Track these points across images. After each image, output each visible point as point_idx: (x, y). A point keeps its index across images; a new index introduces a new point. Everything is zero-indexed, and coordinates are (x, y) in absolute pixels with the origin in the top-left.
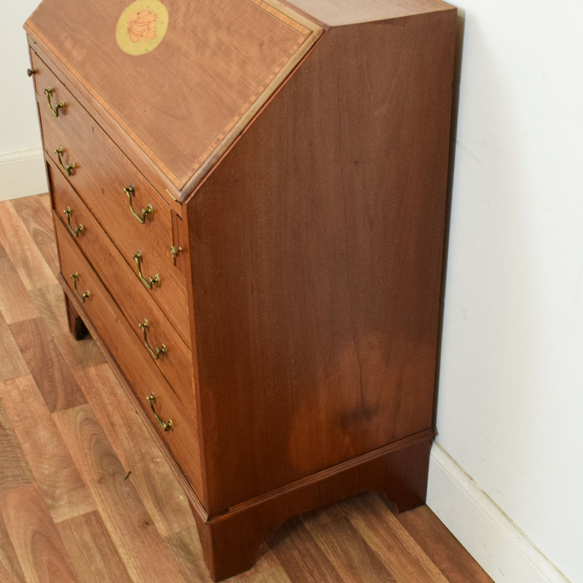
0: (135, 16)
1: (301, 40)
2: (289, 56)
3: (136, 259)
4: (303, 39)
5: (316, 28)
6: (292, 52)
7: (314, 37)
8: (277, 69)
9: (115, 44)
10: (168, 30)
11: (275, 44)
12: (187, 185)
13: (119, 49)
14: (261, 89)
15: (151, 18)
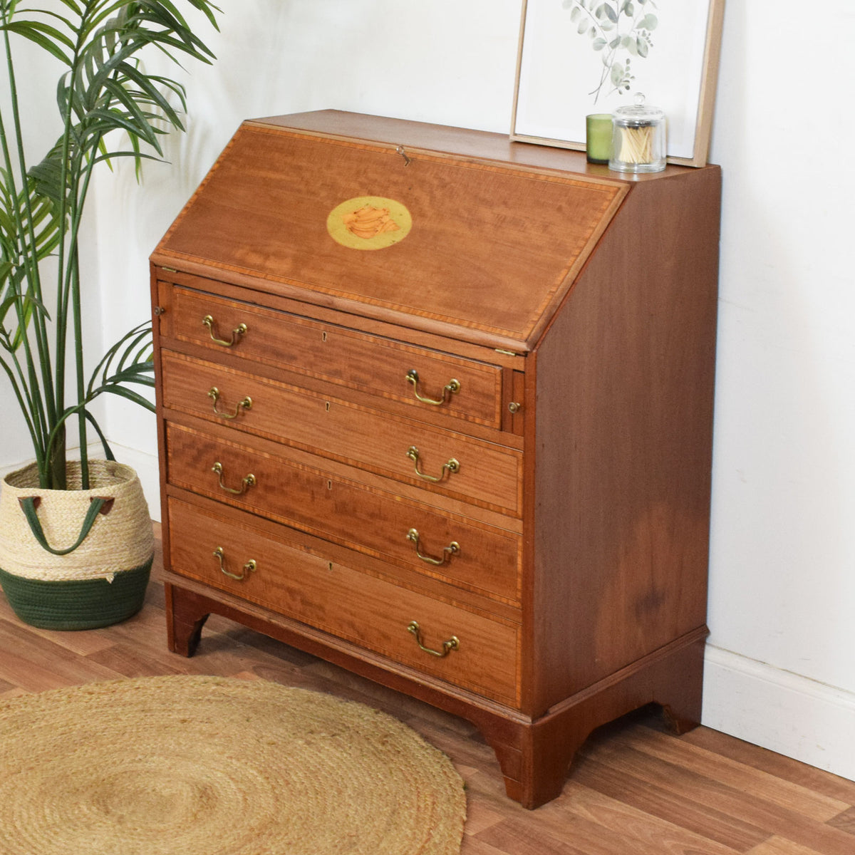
0: (352, 217)
1: (610, 196)
2: (603, 211)
3: (412, 455)
4: (612, 195)
5: (623, 186)
6: (605, 208)
7: (623, 193)
8: (594, 224)
9: (336, 244)
10: (414, 219)
11: (577, 206)
12: (532, 335)
13: (346, 248)
14: (581, 243)
15: (381, 214)
